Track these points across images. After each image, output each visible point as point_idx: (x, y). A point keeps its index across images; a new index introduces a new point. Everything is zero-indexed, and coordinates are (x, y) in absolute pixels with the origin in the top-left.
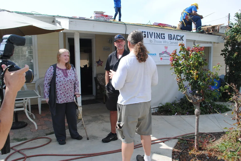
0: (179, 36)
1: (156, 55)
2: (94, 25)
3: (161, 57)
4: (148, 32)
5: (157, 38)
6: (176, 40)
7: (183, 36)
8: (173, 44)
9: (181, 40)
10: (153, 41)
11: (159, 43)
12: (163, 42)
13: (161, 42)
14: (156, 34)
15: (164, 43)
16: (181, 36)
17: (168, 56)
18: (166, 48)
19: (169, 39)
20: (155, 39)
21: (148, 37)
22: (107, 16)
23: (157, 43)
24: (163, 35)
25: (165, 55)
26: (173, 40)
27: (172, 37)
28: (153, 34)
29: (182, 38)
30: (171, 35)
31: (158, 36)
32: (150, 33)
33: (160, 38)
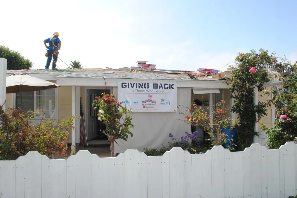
0: (167, 84)
3: (144, 105)
4: (129, 84)
5: (139, 88)
6: (162, 88)
7: (173, 84)
8: (159, 93)
9: (170, 88)
10: (135, 90)
11: (141, 92)
12: (146, 91)
13: (144, 91)
14: (138, 85)
15: (148, 91)
16: (170, 84)
17: (152, 104)
18: (150, 97)
19: (154, 88)
20: (137, 89)
21: (129, 87)
22: (149, 65)
23: (139, 93)
24: (146, 85)
25: (149, 103)
26: (159, 88)
27: (159, 86)
28: (135, 85)
29: (171, 87)
30: (157, 84)
31: (141, 86)
32: (131, 84)
33: (142, 88)
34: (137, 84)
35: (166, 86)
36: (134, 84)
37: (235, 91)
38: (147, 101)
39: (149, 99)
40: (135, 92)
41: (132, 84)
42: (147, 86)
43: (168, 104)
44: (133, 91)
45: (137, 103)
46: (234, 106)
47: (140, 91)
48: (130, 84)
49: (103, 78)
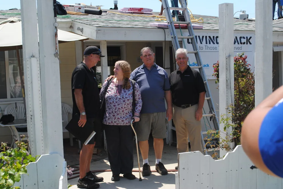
0: (244, 38)
1: (208, 66)
2: (125, 32)
5: (210, 43)
6: (238, 44)
7: (251, 38)
9: (247, 44)
10: (204, 47)
11: (212, 50)
12: (218, 48)
14: (208, 38)
16: (247, 37)
20: (206, 45)
23: (210, 50)
33: (214, 43)
34: (206, 37)
36: (203, 37)
44: (202, 48)
47: (211, 48)
49: (162, 28)
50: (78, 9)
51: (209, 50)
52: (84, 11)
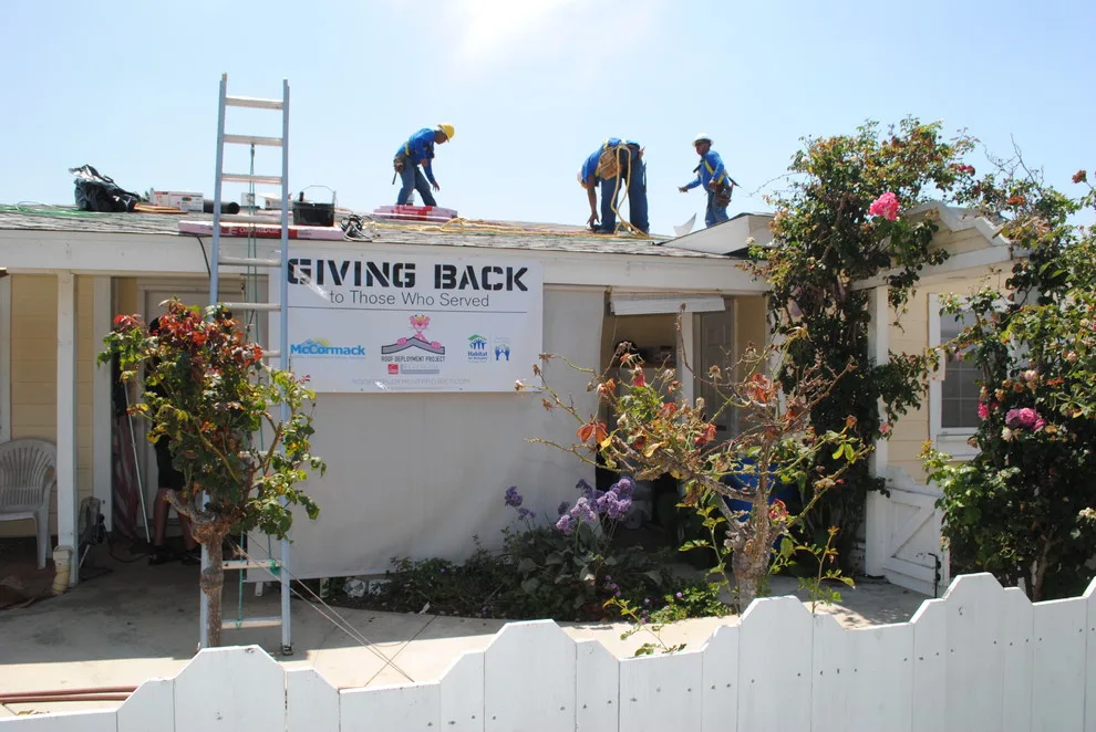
0: (498, 270)
3: (393, 362)
4: (320, 263)
5: (370, 283)
6: (476, 287)
7: (523, 271)
8: (459, 308)
9: (509, 288)
10: (349, 296)
11: (377, 305)
12: (399, 301)
13: (390, 299)
14: (364, 268)
15: (409, 301)
16: (510, 270)
17: (430, 359)
18: (420, 324)
19: (437, 286)
20: (357, 288)
23: (369, 306)
24: (402, 272)
25: (414, 351)
26: (462, 287)
27: (458, 278)
28: (351, 270)
29: (515, 279)
30: (453, 269)
31: (378, 274)
32: (332, 264)
33: (385, 284)
34: (358, 266)
35: (493, 278)
36: (346, 265)
37: (791, 304)
38: (403, 344)
39: (411, 333)
40: (348, 302)
41: (339, 268)
42: (407, 275)
43: (502, 356)
44: (340, 298)
45: (361, 351)
46: (784, 369)
47: (373, 299)
48: (327, 268)
49: (195, 235)
50: (181, 201)
51: (364, 305)
52: (202, 205)
